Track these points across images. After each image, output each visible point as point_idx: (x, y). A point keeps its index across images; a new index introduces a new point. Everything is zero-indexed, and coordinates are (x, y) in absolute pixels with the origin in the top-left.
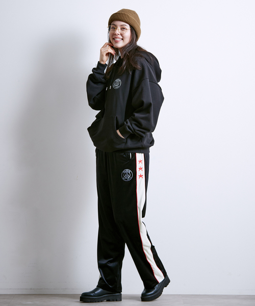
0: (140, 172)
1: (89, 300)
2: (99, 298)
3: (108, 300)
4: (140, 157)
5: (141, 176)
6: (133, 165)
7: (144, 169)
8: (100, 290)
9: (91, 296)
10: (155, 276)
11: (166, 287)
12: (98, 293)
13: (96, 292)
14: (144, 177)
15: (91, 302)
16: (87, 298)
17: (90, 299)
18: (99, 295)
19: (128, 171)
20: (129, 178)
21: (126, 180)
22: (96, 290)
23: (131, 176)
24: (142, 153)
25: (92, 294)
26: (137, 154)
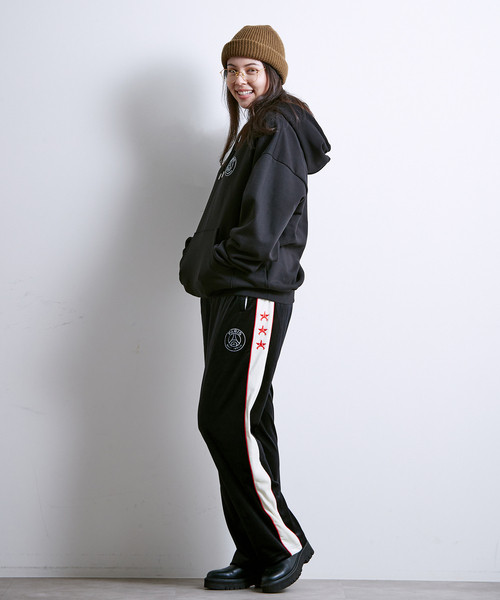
1: (222, 586)
2: (240, 582)
4: (265, 307)
5: (261, 345)
7: (269, 332)
9: (226, 577)
10: (282, 541)
11: (306, 562)
13: (235, 572)
14: (267, 347)
15: (226, 589)
16: (219, 583)
19: (236, 332)
20: (237, 345)
21: (232, 348)
23: (242, 343)
24: (270, 300)
26: (259, 300)
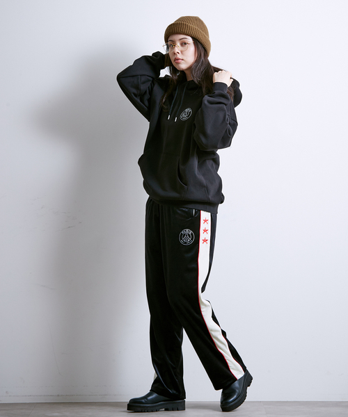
0: (205, 235)
1: (139, 409)
2: (153, 407)
3: (167, 410)
5: (205, 241)
6: (195, 225)
7: (209, 232)
8: (155, 395)
9: (143, 403)
10: (231, 370)
11: (249, 385)
12: (152, 399)
13: (149, 398)
14: (209, 242)
15: (142, 412)
16: (137, 406)
17: (140, 407)
18: (153, 401)
19: (188, 231)
20: (189, 240)
21: (185, 243)
22: (149, 395)
23: (192, 239)
25: (143, 401)
26: (202, 211)
